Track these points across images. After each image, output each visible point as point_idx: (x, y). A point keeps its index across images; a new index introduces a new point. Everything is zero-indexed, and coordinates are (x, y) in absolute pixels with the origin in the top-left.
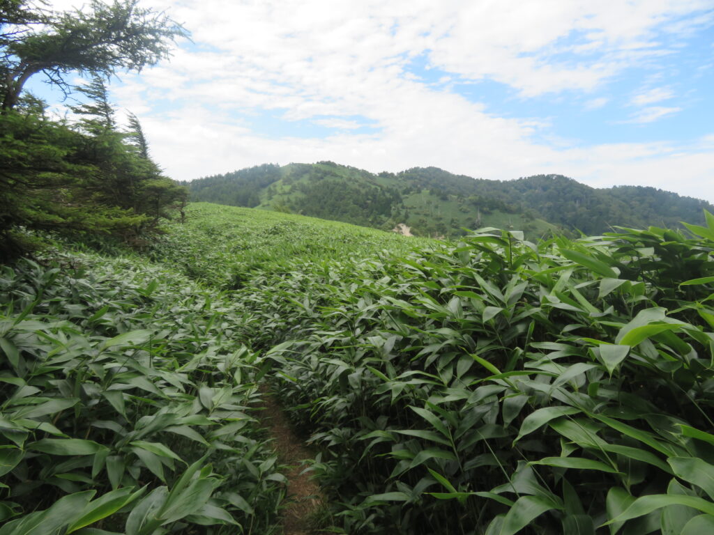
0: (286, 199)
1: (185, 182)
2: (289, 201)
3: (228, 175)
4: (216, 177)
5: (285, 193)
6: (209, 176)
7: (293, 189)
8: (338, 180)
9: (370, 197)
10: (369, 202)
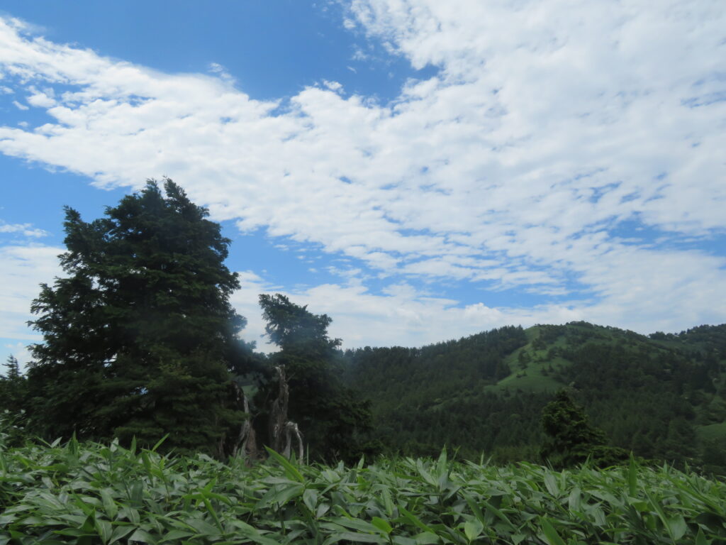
0: (547, 368)
1: (415, 349)
2: (551, 370)
3: (463, 340)
4: (449, 343)
5: (541, 360)
6: (441, 342)
7: (552, 355)
8: (608, 343)
9: (668, 364)
10: (668, 371)
